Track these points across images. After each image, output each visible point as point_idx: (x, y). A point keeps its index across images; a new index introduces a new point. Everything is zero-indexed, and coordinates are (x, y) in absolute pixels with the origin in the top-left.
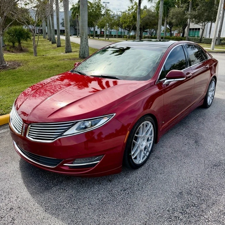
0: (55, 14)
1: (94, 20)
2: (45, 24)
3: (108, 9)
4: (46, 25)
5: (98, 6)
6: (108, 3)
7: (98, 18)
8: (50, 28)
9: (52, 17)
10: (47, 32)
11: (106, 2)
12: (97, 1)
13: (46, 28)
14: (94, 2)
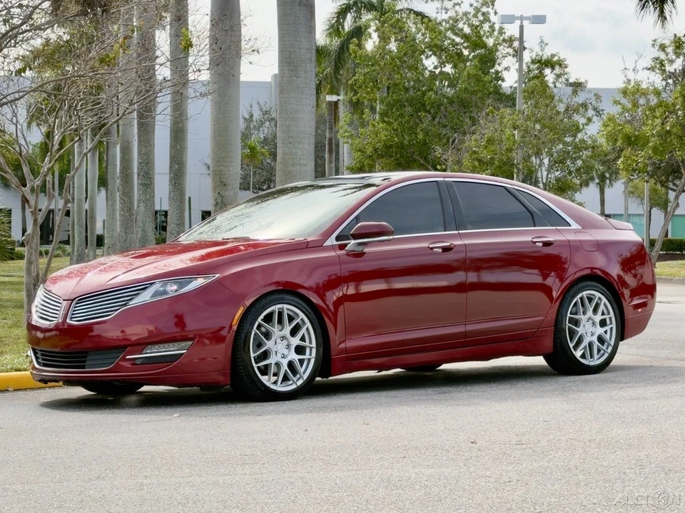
0: (164, 104)
1: (440, 137)
2: (94, 173)
3: (547, 54)
4: (103, 182)
5: (475, 41)
6: (539, 20)
7: (474, 121)
8: (127, 194)
9: (142, 126)
10: (99, 229)
11: (522, 18)
12: (465, 7)
13: (101, 197)
14: (445, 17)
